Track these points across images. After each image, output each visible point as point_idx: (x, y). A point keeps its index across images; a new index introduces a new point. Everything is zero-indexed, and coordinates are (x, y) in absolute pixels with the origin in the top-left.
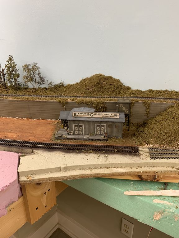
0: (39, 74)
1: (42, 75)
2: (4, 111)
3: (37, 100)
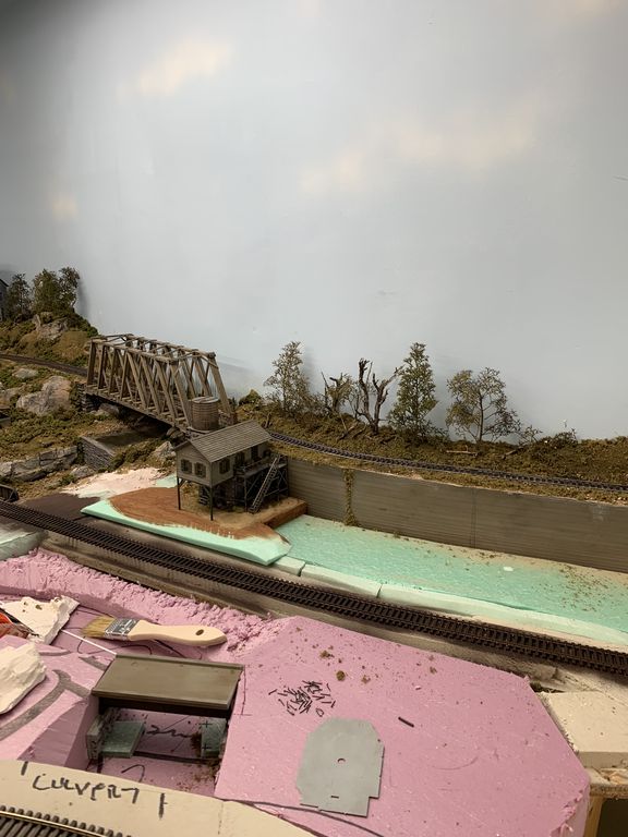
0: (501, 401)
1: (508, 407)
2: (385, 510)
3: (509, 491)
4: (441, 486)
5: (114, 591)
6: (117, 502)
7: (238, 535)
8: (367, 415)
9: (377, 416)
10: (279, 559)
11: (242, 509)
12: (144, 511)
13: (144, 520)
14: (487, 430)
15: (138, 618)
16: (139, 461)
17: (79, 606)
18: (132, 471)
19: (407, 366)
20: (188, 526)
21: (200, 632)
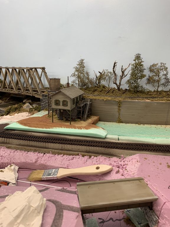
0: (166, 74)
1: (168, 76)
4: (158, 103)
5: (38, 158)
6: (21, 122)
7: (86, 128)
8: (116, 84)
9: (120, 83)
10: (106, 135)
11: (79, 120)
12: (37, 124)
13: (39, 128)
15: (58, 168)
16: (17, 111)
17: (19, 168)
18: (16, 114)
19: (134, 62)
20: (62, 127)
21: (98, 168)
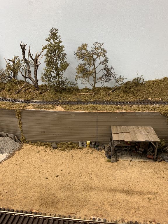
4: (76, 114)
8: (30, 78)
9: (36, 78)
14: (98, 80)
